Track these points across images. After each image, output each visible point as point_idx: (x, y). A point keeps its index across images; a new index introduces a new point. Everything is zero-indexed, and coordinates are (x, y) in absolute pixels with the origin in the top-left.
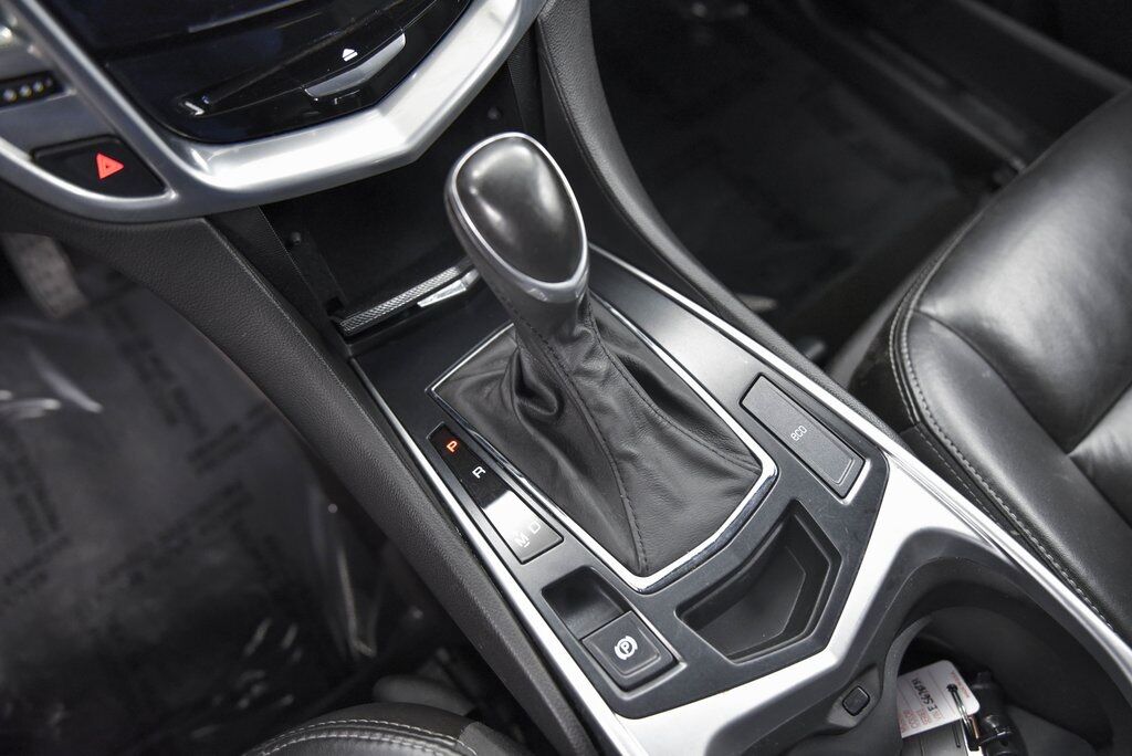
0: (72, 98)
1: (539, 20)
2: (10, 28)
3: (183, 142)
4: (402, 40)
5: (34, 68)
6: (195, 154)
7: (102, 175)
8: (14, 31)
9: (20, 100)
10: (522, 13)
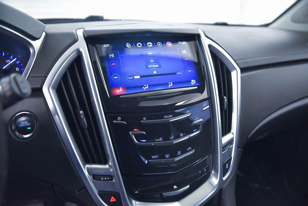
0: (114, 182)
1: (223, 188)
2: (109, 165)
3: (131, 198)
4: (188, 186)
5: (110, 174)
6: (134, 202)
7: (111, 201)
8: (109, 166)
9: (104, 180)
10: (219, 186)
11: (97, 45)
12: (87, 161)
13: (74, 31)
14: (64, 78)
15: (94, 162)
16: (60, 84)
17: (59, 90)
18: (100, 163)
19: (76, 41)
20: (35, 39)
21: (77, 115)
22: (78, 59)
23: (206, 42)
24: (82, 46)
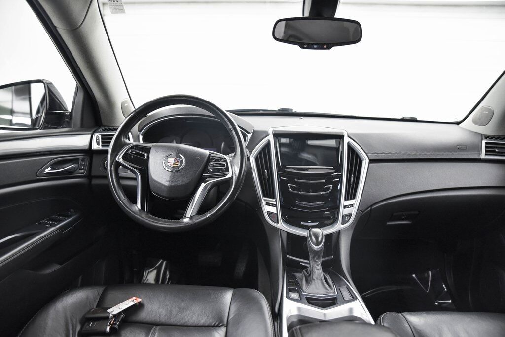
11: (279, 138)
12: (264, 196)
13: (268, 130)
14: (260, 153)
15: (268, 197)
16: (257, 156)
17: (257, 159)
18: (271, 198)
19: (268, 135)
20: (249, 133)
21: (264, 173)
22: (268, 144)
23: (346, 140)
24: (271, 138)
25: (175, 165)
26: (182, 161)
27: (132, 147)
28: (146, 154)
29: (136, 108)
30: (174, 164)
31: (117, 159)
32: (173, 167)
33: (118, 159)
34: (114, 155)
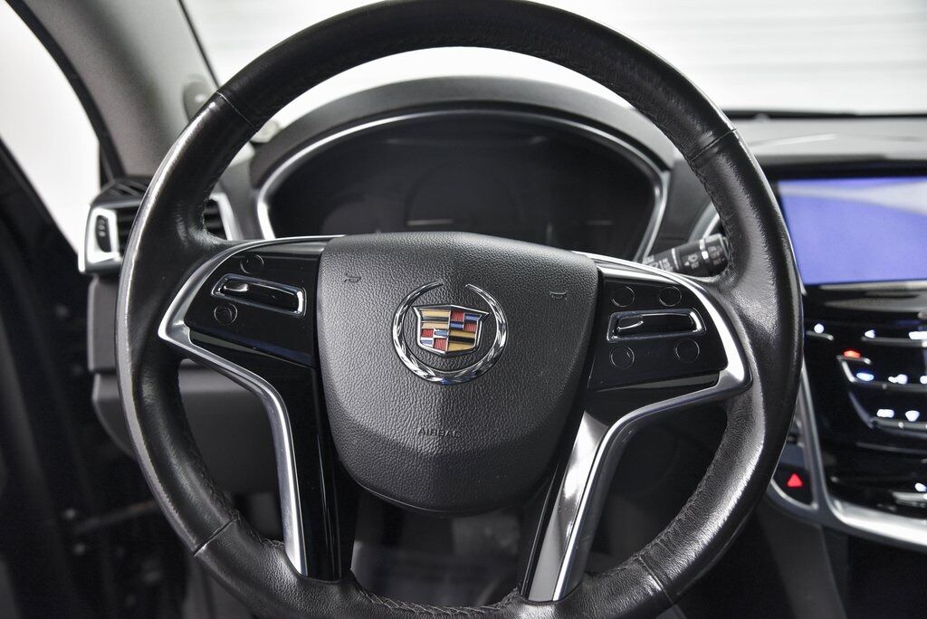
0: (800, 447)
20: (665, 167)
25: (456, 347)
26: (489, 321)
27: (232, 265)
28: (300, 295)
29: (223, 81)
30: (453, 339)
31: (162, 333)
32: (450, 355)
33: (169, 330)
34: (149, 310)
